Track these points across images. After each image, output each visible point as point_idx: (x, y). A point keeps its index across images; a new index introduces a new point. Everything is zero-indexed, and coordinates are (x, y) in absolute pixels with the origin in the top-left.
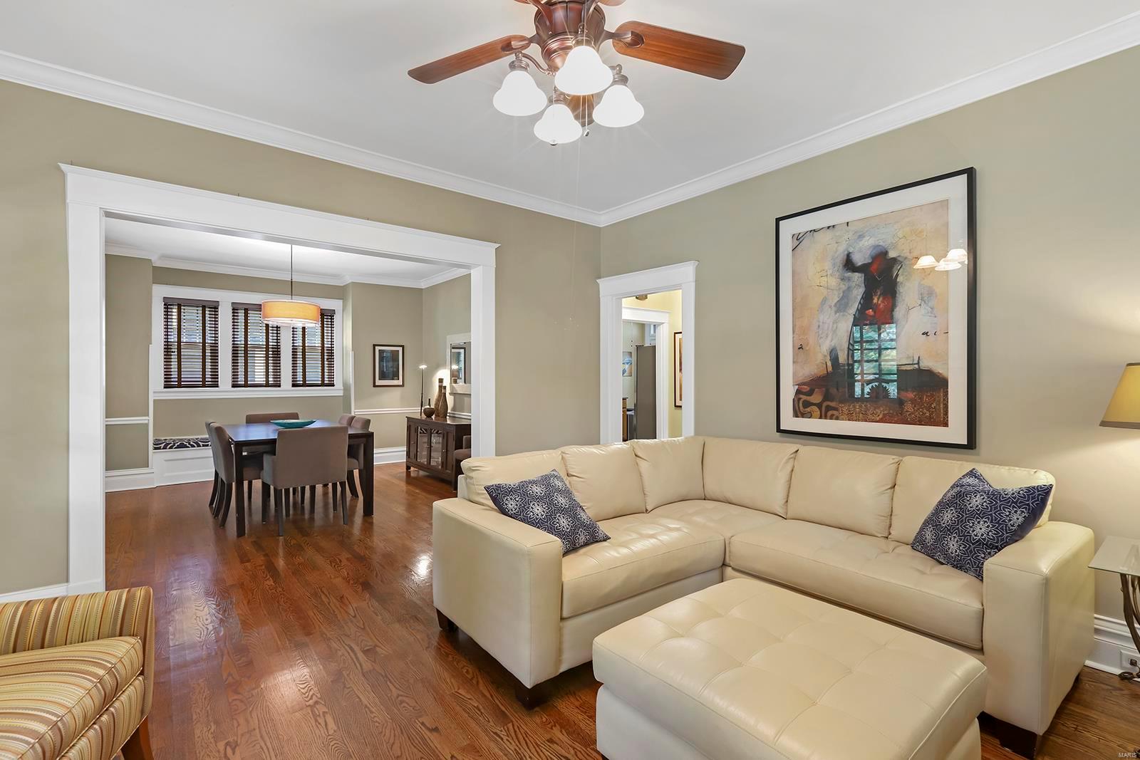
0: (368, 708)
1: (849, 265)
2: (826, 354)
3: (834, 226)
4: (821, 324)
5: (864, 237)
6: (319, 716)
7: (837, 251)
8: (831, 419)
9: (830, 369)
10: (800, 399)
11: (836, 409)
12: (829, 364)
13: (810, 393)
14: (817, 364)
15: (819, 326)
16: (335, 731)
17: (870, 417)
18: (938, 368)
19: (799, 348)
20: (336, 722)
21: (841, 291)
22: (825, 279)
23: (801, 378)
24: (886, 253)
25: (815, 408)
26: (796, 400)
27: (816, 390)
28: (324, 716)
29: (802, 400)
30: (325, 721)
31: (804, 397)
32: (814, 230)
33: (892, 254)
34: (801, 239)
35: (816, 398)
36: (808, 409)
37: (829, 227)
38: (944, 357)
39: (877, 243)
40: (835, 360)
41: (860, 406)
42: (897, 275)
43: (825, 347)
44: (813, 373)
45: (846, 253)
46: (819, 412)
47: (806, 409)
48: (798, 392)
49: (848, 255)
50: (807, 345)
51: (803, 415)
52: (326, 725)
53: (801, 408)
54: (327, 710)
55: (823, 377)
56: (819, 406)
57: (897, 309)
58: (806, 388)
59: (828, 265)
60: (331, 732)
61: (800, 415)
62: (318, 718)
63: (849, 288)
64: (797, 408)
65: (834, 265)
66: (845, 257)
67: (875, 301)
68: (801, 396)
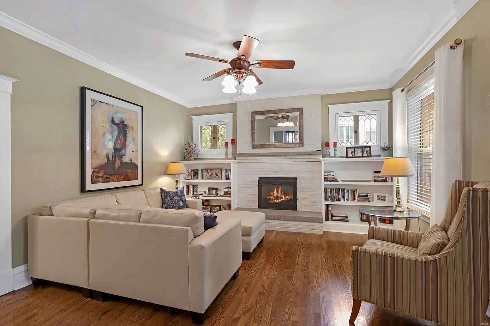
0: (272, 305)
1: (113, 121)
2: (105, 155)
3: (108, 104)
4: (103, 143)
5: (118, 113)
6: (289, 314)
7: (109, 115)
8: (107, 182)
9: (106, 162)
10: (94, 175)
11: (108, 178)
12: (106, 159)
13: (98, 172)
14: (101, 160)
15: (102, 143)
16: (288, 304)
17: (119, 180)
18: (136, 163)
19: (94, 152)
20: (286, 307)
21: (110, 131)
22: (104, 124)
23: (95, 166)
24: (124, 122)
25: (101, 179)
26: (92, 176)
27: (101, 171)
28: (288, 312)
29: (95, 175)
30: (289, 310)
31: (96, 174)
32: (101, 102)
33: (125, 123)
34: (95, 103)
35: (101, 174)
36: (98, 179)
37: (106, 103)
38: (137, 158)
39: (121, 117)
40: (108, 158)
41: (117, 176)
42: (127, 131)
43: (105, 153)
44: (100, 163)
45: (112, 116)
46: (102, 180)
47: (97, 180)
48: (94, 172)
49: (113, 118)
50: (98, 151)
51: (96, 183)
52: (289, 308)
53: (95, 179)
54: (285, 314)
55: (104, 165)
56: (102, 177)
57: (126, 142)
58: (97, 170)
59: (106, 119)
60: (289, 305)
61: (94, 182)
62: (290, 313)
63: (113, 130)
64: (93, 179)
65: (108, 120)
66: (112, 118)
67: (121, 138)
68: (95, 174)
